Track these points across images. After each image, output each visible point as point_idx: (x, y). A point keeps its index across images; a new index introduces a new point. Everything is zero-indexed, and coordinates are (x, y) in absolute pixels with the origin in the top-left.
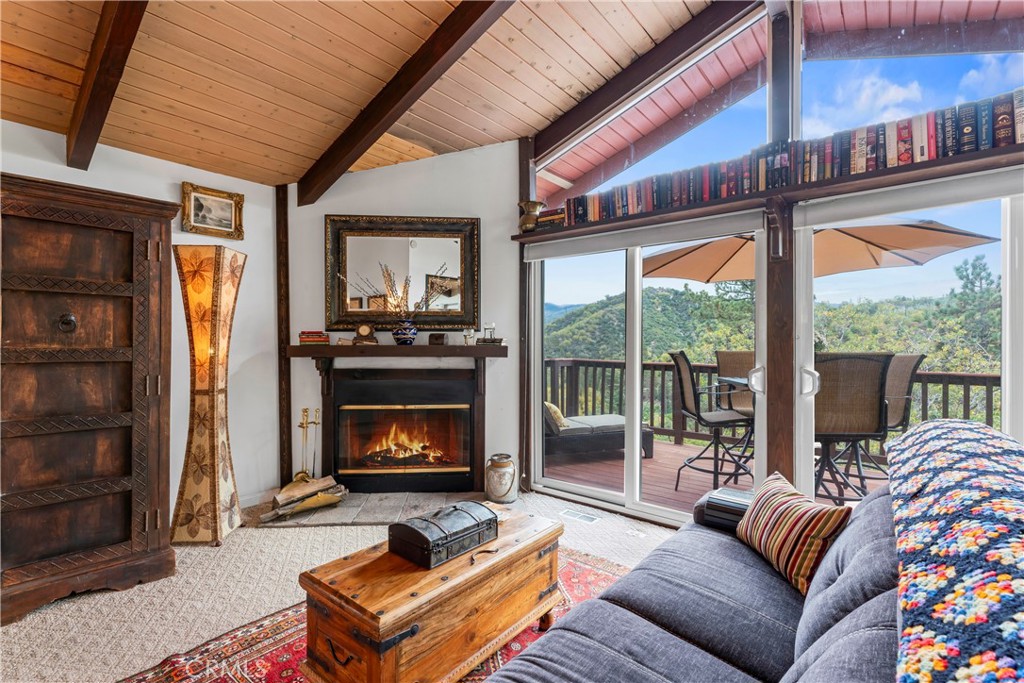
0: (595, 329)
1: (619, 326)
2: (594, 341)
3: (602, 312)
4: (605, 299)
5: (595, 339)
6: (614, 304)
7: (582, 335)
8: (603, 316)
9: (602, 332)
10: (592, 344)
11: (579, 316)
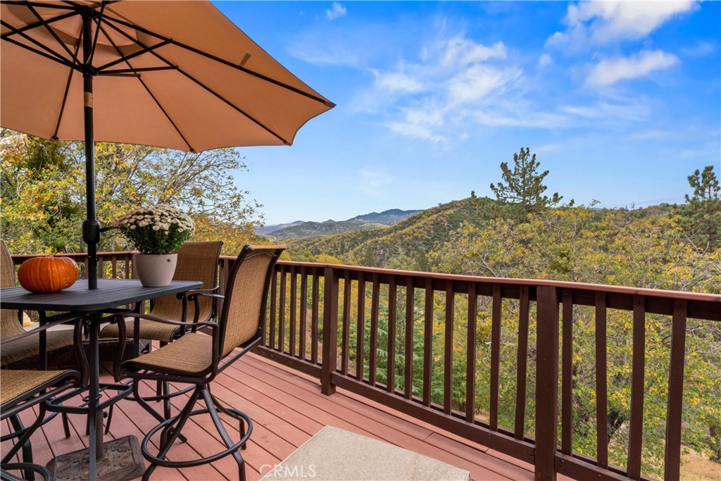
0: (430, 228)
1: (447, 226)
2: (430, 238)
3: (435, 216)
4: (438, 206)
5: (430, 236)
6: (445, 210)
7: (420, 233)
8: (437, 219)
9: (436, 231)
10: (428, 240)
11: (418, 219)
